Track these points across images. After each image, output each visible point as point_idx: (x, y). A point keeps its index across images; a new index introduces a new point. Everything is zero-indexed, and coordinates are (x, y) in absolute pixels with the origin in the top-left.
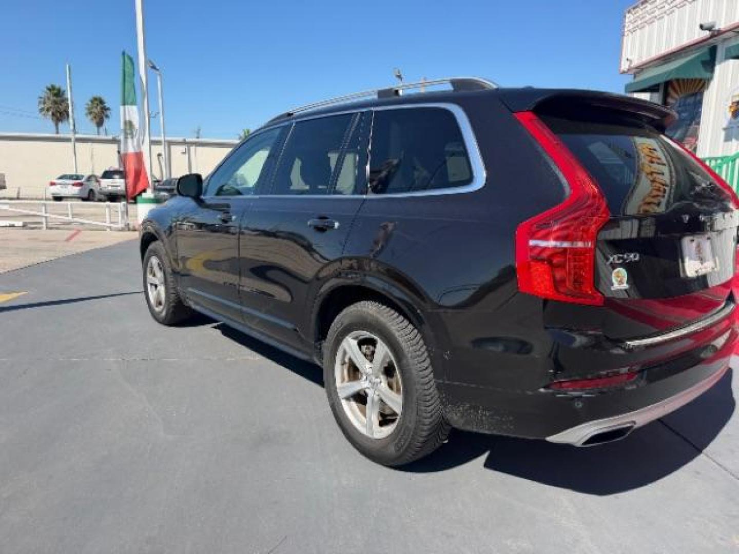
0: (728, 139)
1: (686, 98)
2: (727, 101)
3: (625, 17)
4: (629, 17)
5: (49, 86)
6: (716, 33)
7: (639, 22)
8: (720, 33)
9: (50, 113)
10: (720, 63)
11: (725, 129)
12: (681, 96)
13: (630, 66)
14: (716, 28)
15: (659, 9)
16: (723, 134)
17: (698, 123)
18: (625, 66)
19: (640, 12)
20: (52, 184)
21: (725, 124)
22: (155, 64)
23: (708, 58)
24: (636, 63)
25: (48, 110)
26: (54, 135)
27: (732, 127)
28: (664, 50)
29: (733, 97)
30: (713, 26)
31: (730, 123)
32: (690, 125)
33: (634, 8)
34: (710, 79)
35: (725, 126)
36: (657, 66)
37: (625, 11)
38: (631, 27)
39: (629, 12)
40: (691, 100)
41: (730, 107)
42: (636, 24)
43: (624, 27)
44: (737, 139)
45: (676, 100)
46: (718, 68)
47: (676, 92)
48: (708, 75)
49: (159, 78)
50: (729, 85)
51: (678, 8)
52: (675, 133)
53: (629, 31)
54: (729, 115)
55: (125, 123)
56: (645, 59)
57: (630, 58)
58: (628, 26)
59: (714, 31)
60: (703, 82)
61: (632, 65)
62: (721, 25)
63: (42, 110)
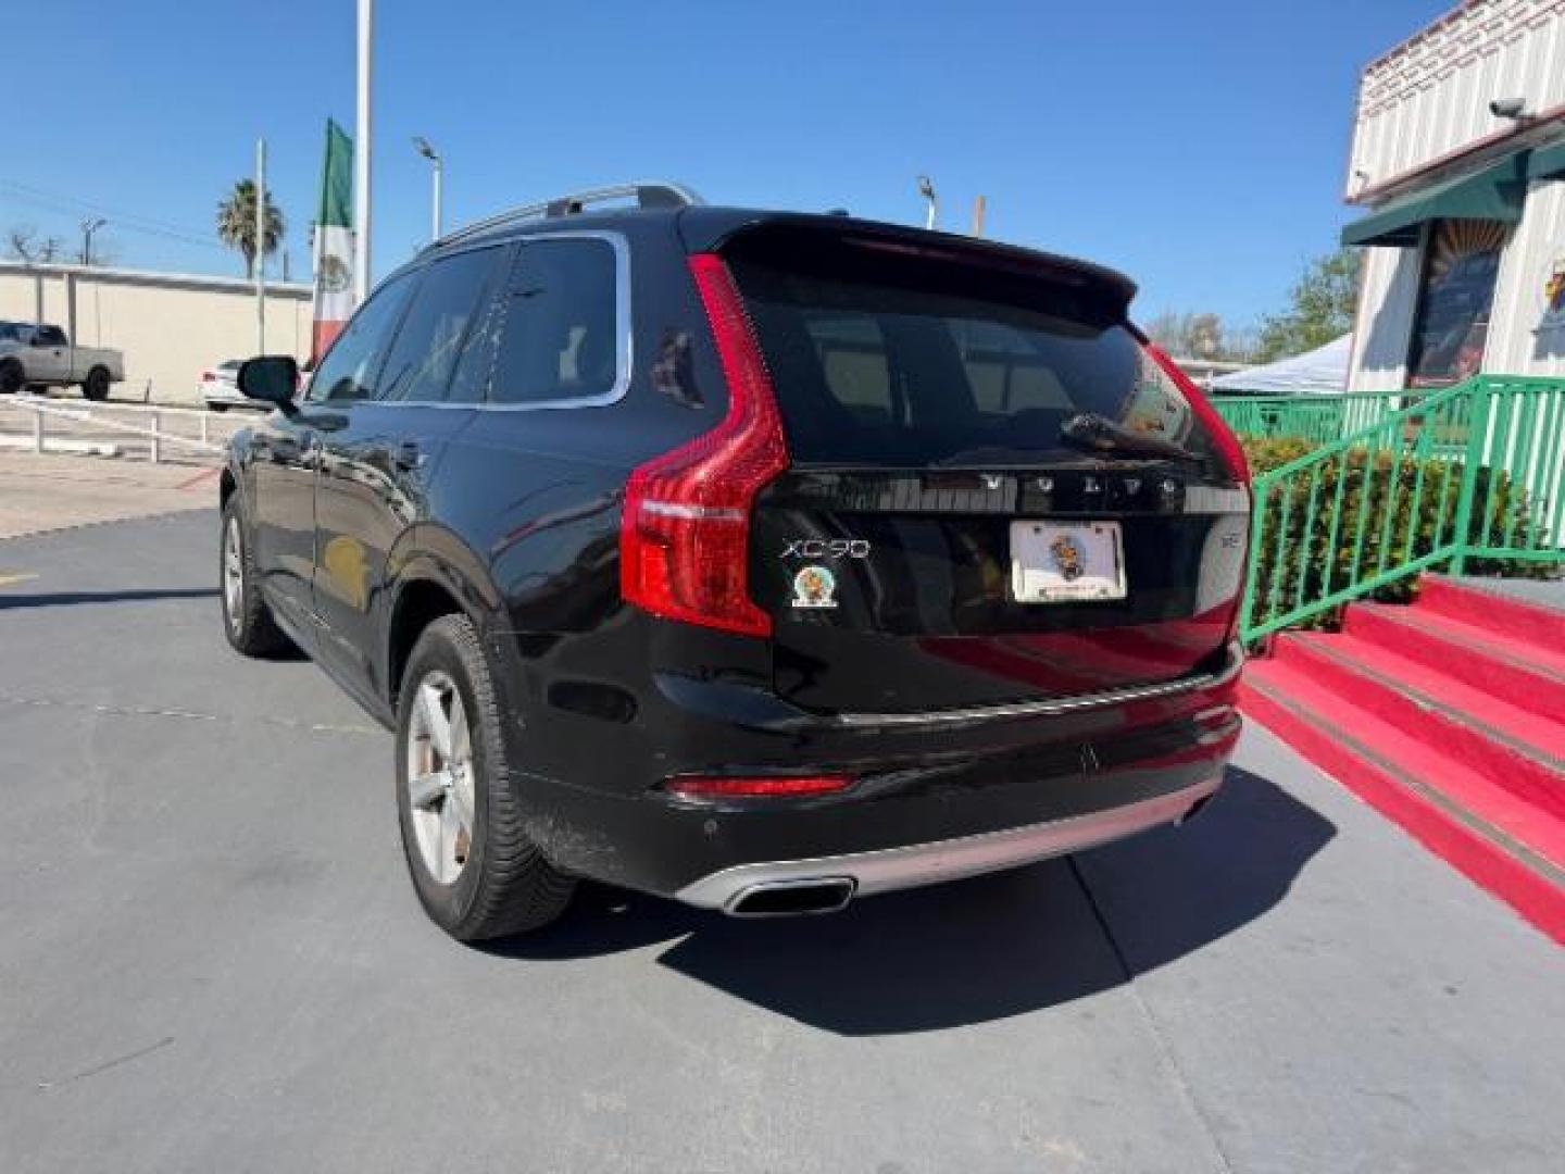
0: (1540, 354)
1: (1468, 261)
2: (1543, 269)
3: (1361, 82)
4: (1370, 82)
5: (241, 182)
6: (1526, 123)
7: (1387, 94)
8: (1534, 123)
9: (239, 236)
10: (1536, 188)
11: (1535, 332)
12: (1460, 255)
13: (1363, 186)
14: (1527, 111)
15: (1426, 68)
16: (1532, 341)
17: (1486, 319)
18: (1354, 187)
19: (1390, 73)
20: (208, 377)
21: (1536, 321)
22: (431, 145)
23: (1511, 175)
24: (1375, 181)
25: (235, 230)
26: (244, 282)
27: (1549, 330)
28: (1428, 157)
29: (1556, 264)
30: (1519, 108)
31: (1547, 318)
32: (1472, 320)
33: (1379, 65)
34: (1515, 223)
35: (1535, 326)
36: (1416, 189)
37: (1363, 69)
38: (1372, 102)
39: (1370, 71)
40: (1477, 266)
41: (1550, 285)
42: (1380, 99)
43: (1357, 103)
44: (1559, 355)
45: (1450, 264)
46: (1533, 199)
47: (1451, 247)
48: (1510, 212)
49: (437, 174)
50: (1549, 237)
51: (1461, 67)
52: (1443, 338)
53: (1367, 112)
54: (1546, 302)
55: (323, 260)
56: (1392, 174)
57: (1362, 169)
58: (1367, 102)
59: (1522, 118)
60: (1502, 228)
61: (1368, 186)
62: (1538, 106)
63: (224, 229)
